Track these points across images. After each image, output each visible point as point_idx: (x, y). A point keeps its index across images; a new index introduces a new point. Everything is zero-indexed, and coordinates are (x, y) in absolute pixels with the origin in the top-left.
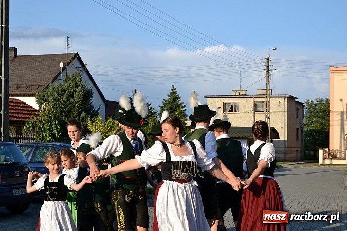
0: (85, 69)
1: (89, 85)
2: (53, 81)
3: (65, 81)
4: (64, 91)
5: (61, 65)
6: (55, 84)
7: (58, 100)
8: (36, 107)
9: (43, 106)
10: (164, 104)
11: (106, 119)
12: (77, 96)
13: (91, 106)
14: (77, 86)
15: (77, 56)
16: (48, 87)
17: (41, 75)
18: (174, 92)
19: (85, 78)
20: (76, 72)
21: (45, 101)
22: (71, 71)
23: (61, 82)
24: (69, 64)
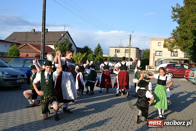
0: (70, 37)
1: (71, 42)
2: (59, 40)
3: (64, 40)
4: (63, 44)
5: (62, 35)
6: (60, 41)
7: (61, 47)
8: (54, 48)
9: (56, 48)
10: (96, 49)
11: (77, 53)
12: (67, 45)
13: (72, 49)
14: (67, 42)
15: (67, 32)
16: (58, 42)
17: (55, 38)
18: (99, 45)
19: (70, 39)
20: (67, 37)
21: (57, 47)
22: (65, 37)
23: (62, 41)
24: (65, 35)
